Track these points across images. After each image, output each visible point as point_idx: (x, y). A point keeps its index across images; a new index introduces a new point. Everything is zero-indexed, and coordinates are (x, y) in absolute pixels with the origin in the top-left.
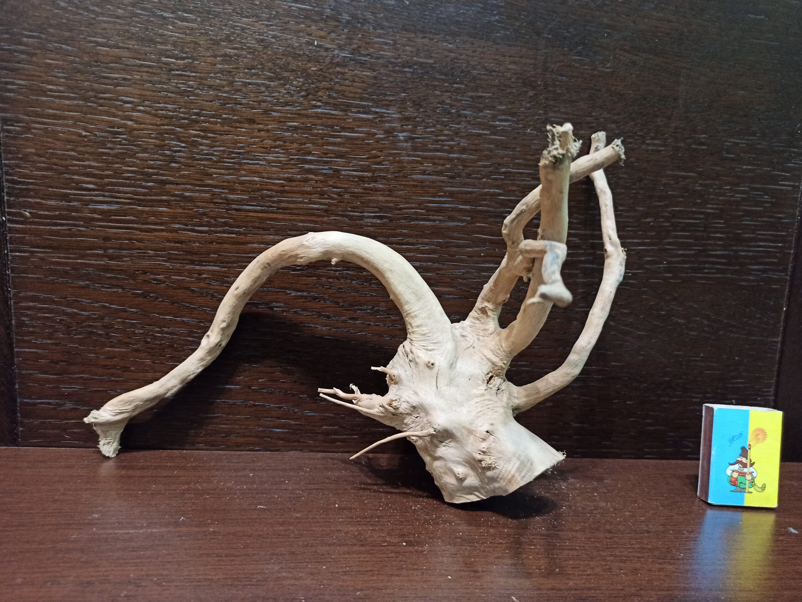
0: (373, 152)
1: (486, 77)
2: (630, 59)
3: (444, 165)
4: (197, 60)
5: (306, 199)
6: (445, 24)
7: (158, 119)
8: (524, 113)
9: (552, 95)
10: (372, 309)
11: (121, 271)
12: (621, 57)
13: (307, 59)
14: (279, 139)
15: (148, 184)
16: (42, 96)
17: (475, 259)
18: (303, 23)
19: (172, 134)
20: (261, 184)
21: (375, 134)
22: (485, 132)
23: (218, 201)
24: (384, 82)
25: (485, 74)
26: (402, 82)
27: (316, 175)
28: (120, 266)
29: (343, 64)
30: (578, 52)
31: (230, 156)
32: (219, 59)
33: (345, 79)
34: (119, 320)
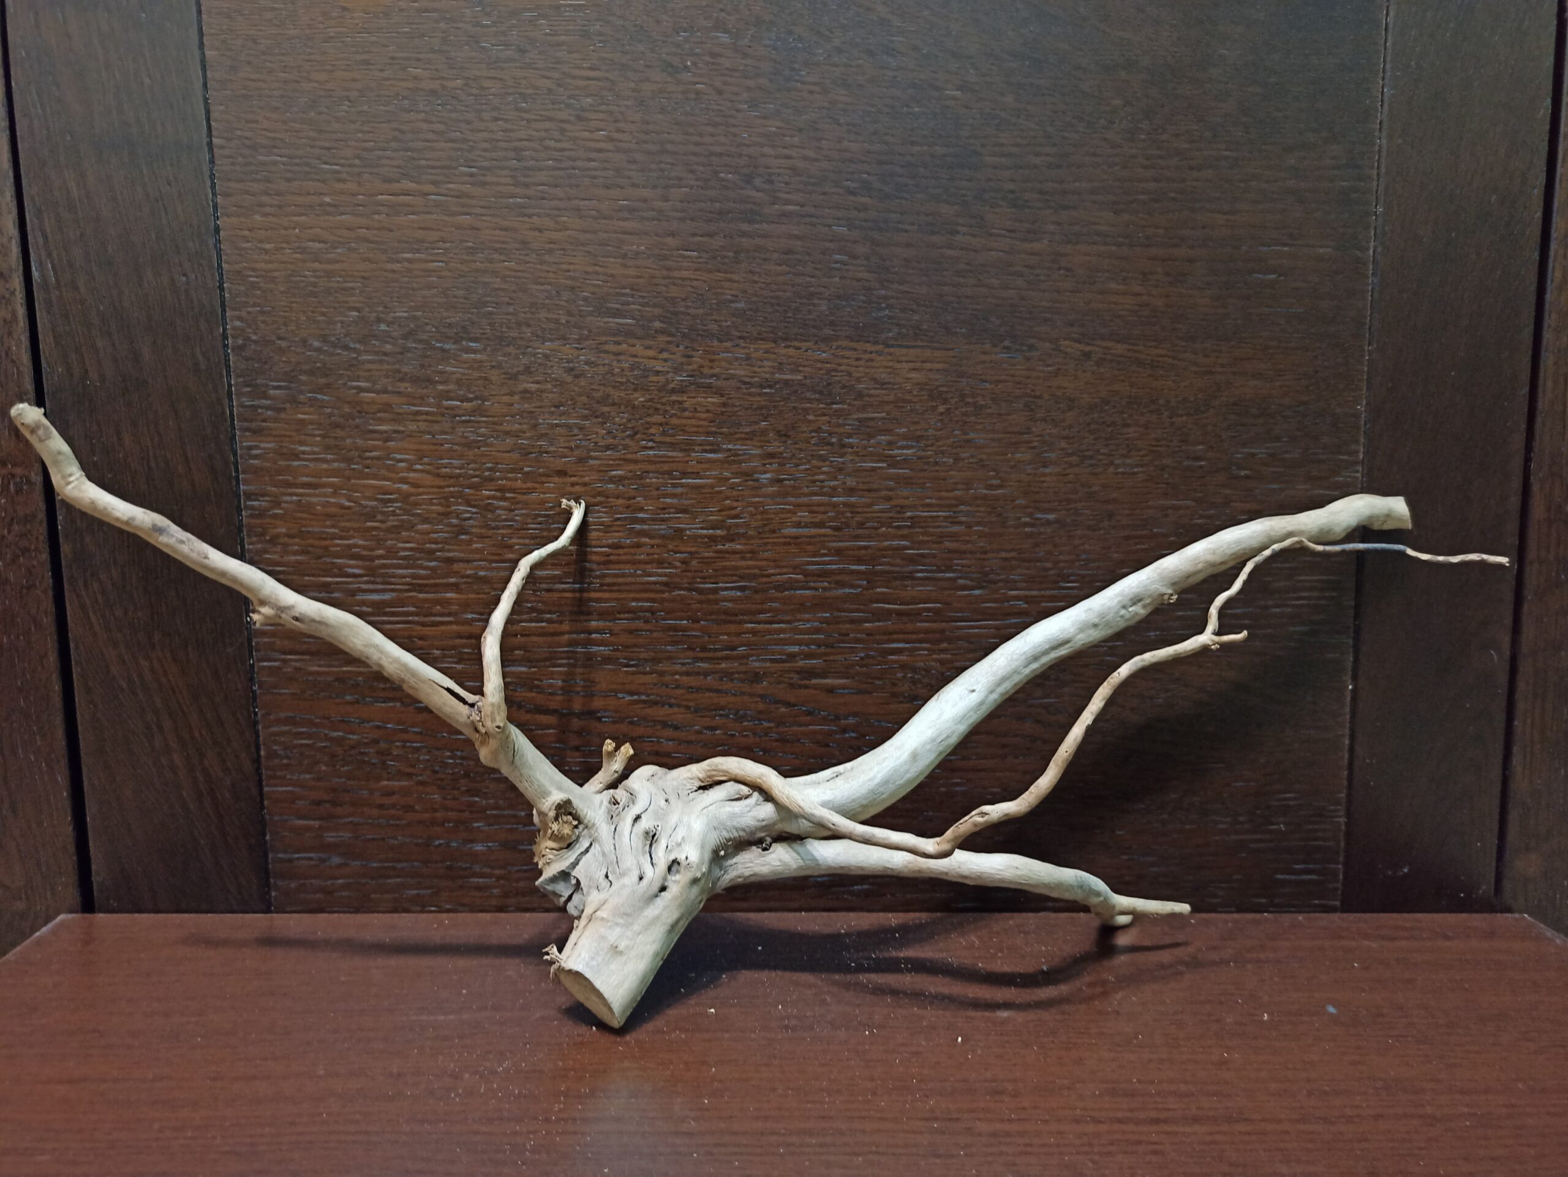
0: (728, 502)
1: (877, 392)
2: (1081, 351)
3: (825, 513)
4: (489, 400)
5: (639, 570)
6: (814, 327)
7: (442, 480)
8: (933, 435)
9: (972, 409)
12: (1068, 350)
13: (632, 387)
14: (600, 494)
15: (431, 564)
16: (294, 460)
17: (878, 637)
19: (461, 497)
21: (728, 479)
22: (880, 465)
24: (736, 409)
25: (876, 389)
26: (761, 408)
27: (651, 538)
29: (682, 391)
30: (1005, 348)
31: (535, 521)
32: (517, 397)
33: (684, 410)
34: (398, 744)
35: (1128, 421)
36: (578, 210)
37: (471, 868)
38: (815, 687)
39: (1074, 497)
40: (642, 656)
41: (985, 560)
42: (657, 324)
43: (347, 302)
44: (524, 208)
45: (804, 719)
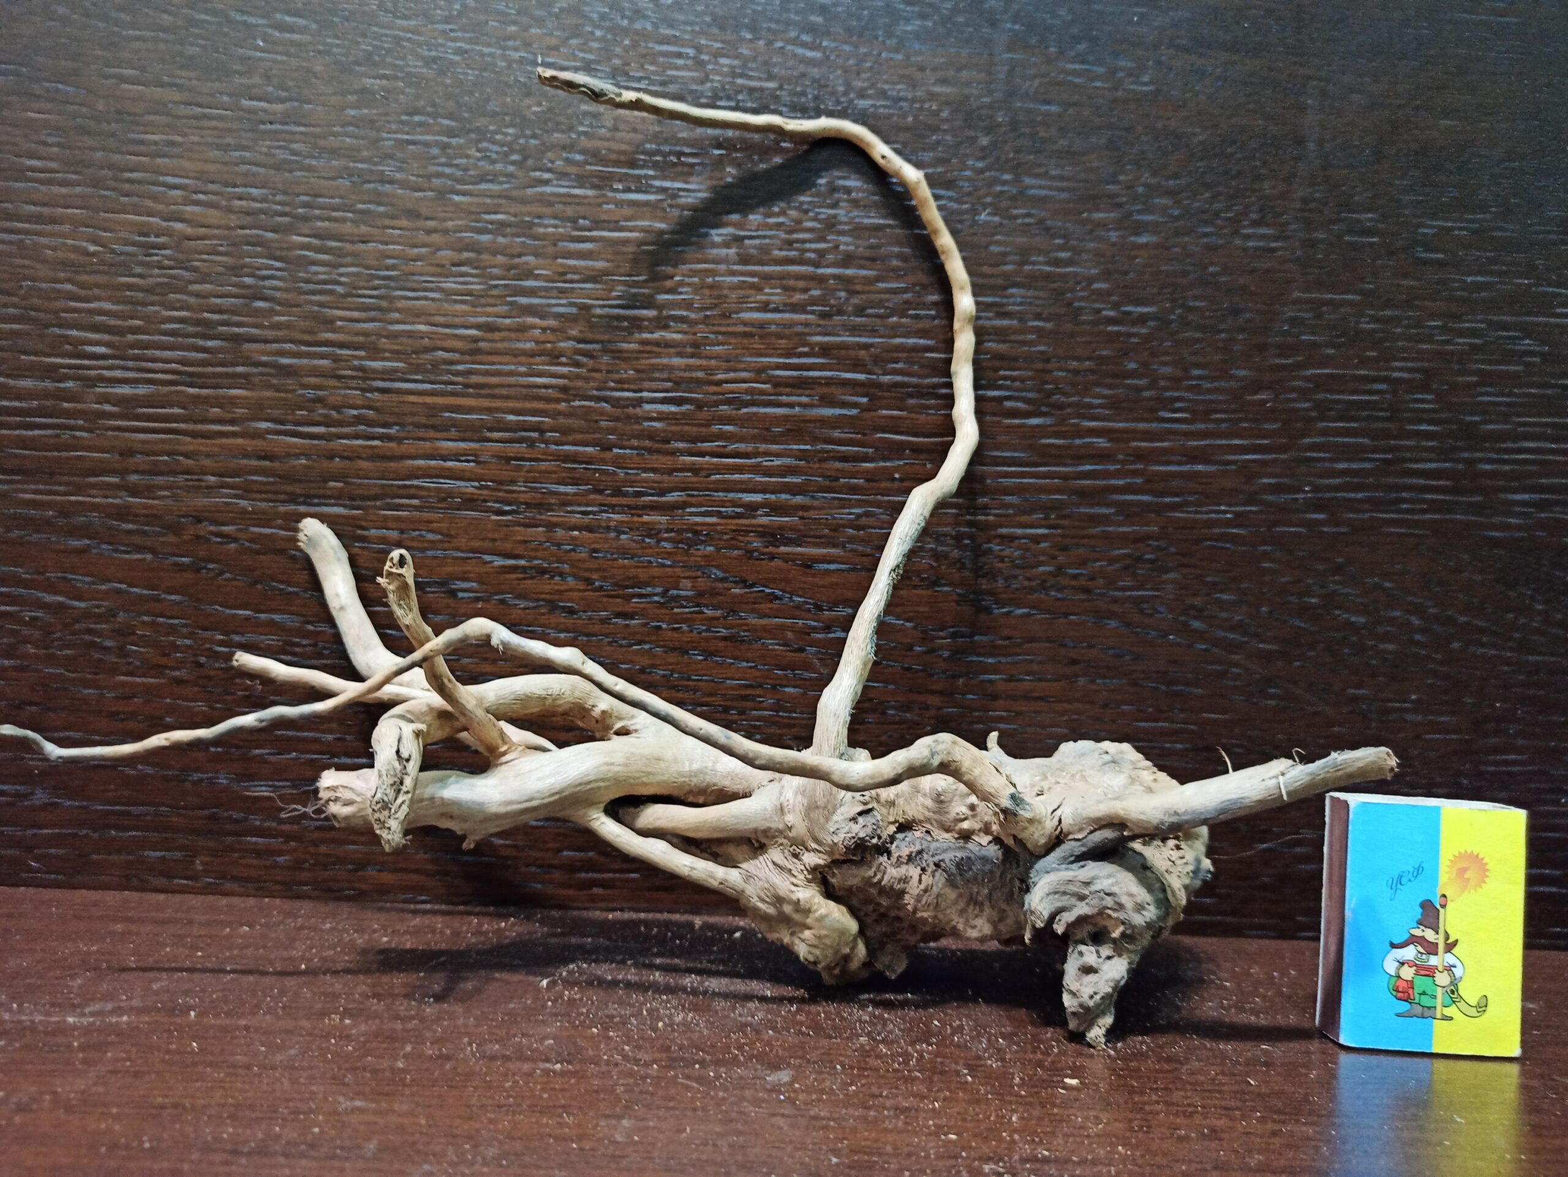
0: (659, 268)
1: (887, 112)
2: (1192, 65)
3: (805, 290)
5: (522, 364)
7: (233, 217)
8: (971, 180)
9: (1030, 143)
10: (664, 594)
11: (153, 518)
12: (1172, 62)
13: (524, 90)
15: (210, 343)
17: (883, 485)
22: (890, 222)
25: (885, 107)
28: (152, 507)
30: (1078, 55)
31: (371, 284)
32: (351, 98)
34: (146, 618)
35: (1263, 171)
37: (245, 819)
38: (786, 558)
39: (1180, 281)
40: (522, 497)
41: (1043, 371)
45: (765, 607)
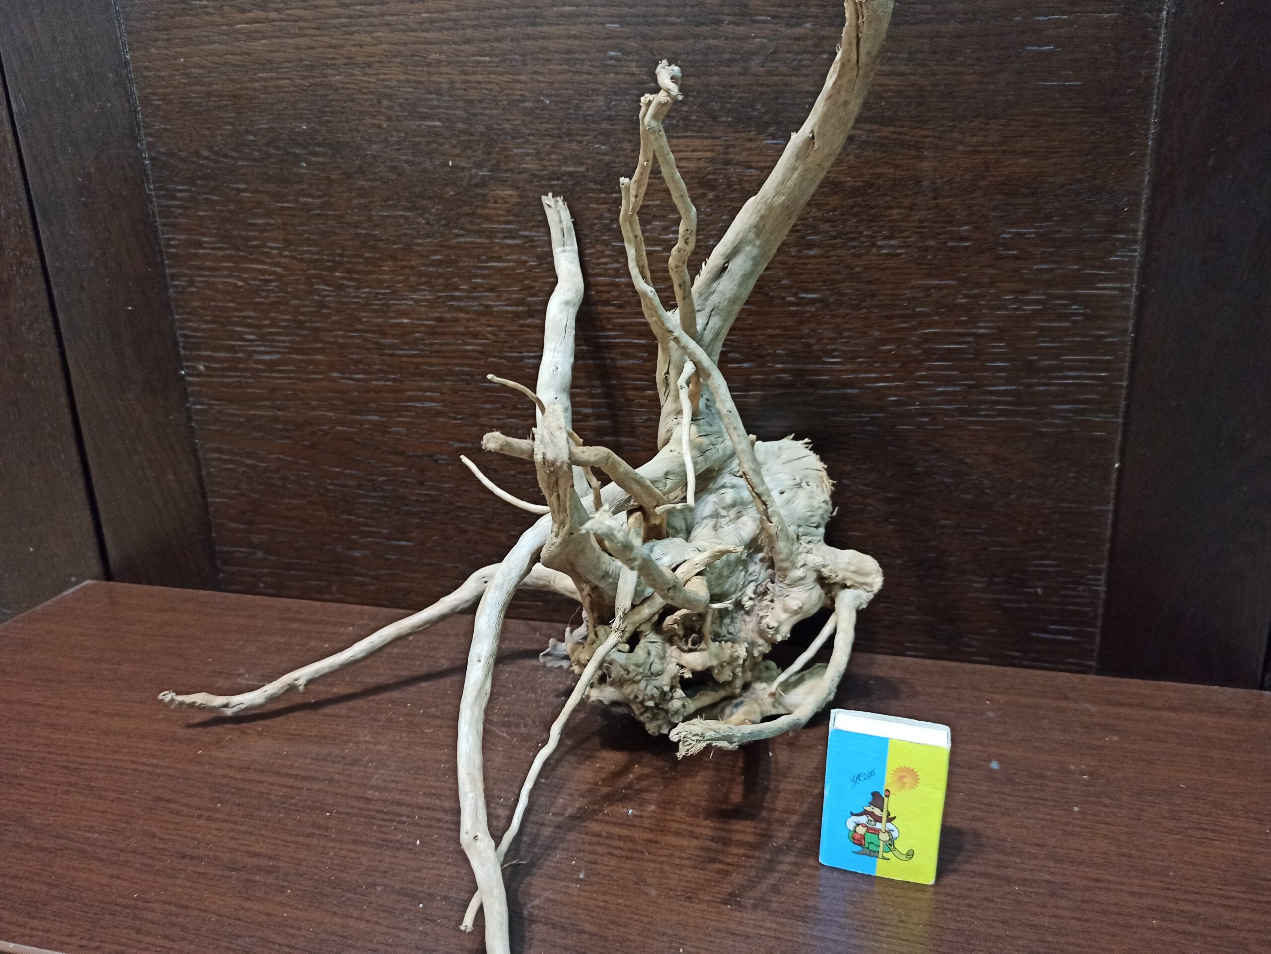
4: (334, 196)
14: (423, 275)
18: (434, 142)
20: (411, 325)
21: (526, 262)
23: (370, 346)
27: (467, 312)
29: (482, 184)
33: (488, 201)
36: (389, 24)
42: (460, 126)
43: (223, 118)
44: (347, 26)
